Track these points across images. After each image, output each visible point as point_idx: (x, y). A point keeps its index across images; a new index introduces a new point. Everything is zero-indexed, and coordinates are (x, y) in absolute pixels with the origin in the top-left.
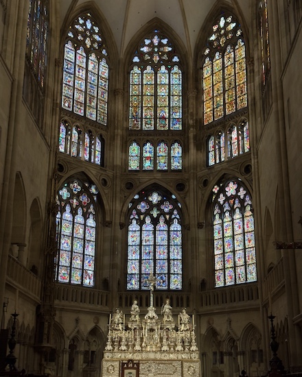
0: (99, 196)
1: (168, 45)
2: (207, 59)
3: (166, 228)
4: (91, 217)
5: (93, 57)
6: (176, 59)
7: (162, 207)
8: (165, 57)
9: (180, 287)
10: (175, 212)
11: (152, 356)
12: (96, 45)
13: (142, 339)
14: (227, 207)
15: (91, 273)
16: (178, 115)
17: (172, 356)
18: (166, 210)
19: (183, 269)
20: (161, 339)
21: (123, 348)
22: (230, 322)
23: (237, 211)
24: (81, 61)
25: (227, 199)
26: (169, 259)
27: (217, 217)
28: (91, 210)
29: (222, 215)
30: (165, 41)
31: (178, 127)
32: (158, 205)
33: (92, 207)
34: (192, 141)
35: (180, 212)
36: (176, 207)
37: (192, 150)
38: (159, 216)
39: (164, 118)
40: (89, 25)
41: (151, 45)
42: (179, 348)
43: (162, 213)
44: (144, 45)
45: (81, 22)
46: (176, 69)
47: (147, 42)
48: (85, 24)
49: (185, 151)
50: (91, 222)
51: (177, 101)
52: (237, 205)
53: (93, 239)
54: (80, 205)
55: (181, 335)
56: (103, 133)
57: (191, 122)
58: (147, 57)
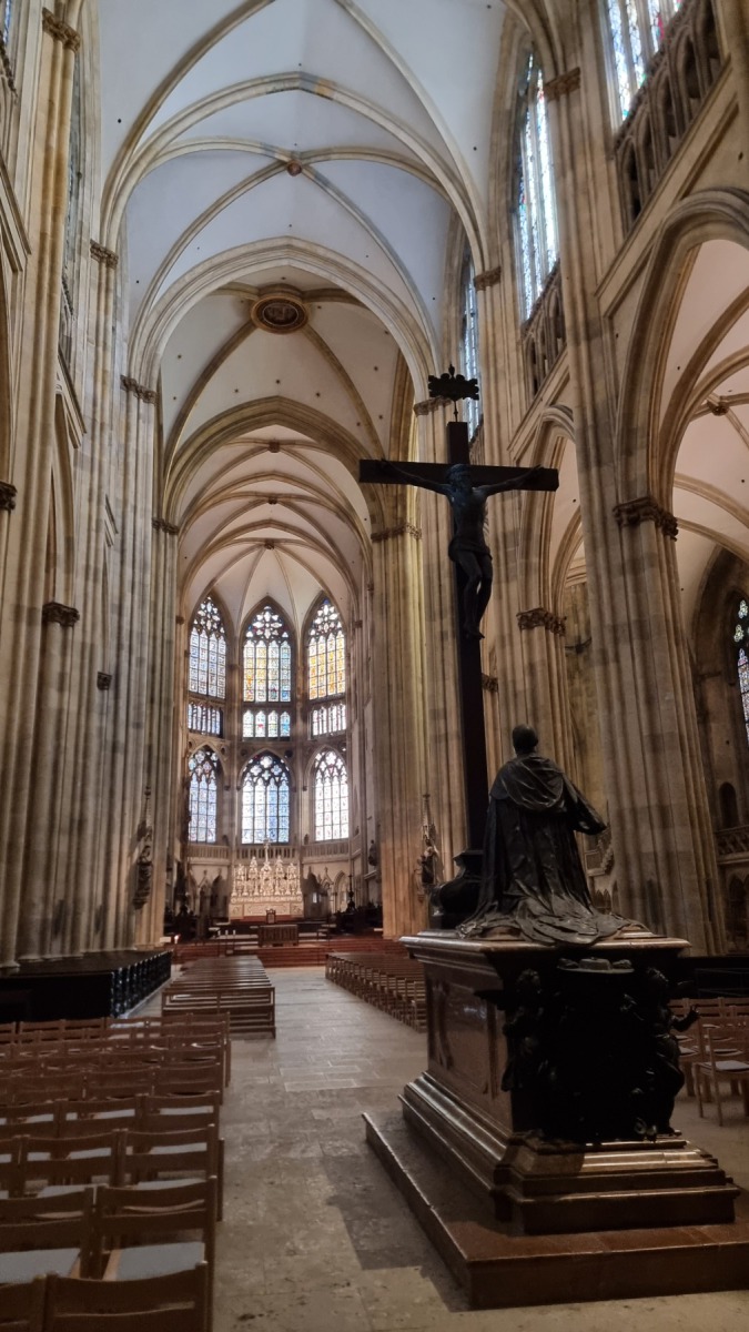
0: (218, 762)
1: (278, 621)
2: (313, 640)
3: (275, 788)
4: (212, 781)
5: (213, 637)
6: (285, 635)
7: (273, 770)
8: (276, 633)
9: (287, 840)
10: (284, 775)
11: (267, 899)
12: (215, 626)
13: (259, 887)
14: (327, 774)
15: (213, 830)
16: (287, 687)
17: (283, 899)
18: (276, 773)
19: (290, 825)
20: (274, 886)
21: (245, 894)
22: (327, 869)
23: (336, 778)
24: (204, 644)
25: (328, 767)
26: (278, 817)
27: (319, 781)
28: (213, 775)
29: (323, 778)
30: (275, 618)
31: (287, 698)
32: (269, 769)
33: (213, 772)
34: (299, 714)
35: (288, 774)
36: (284, 770)
37: (300, 722)
38: (270, 778)
39: (274, 690)
40: (209, 608)
41: (264, 621)
42: (288, 892)
43: (273, 776)
44: (257, 621)
45: (203, 606)
46: (285, 644)
47: (260, 617)
48: (206, 609)
49: (293, 722)
50: (213, 786)
51: (286, 675)
52: (336, 773)
53: (214, 801)
54: (204, 773)
55: (289, 882)
56: (222, 706)
57: (299, 696)
58: (259, 633)
